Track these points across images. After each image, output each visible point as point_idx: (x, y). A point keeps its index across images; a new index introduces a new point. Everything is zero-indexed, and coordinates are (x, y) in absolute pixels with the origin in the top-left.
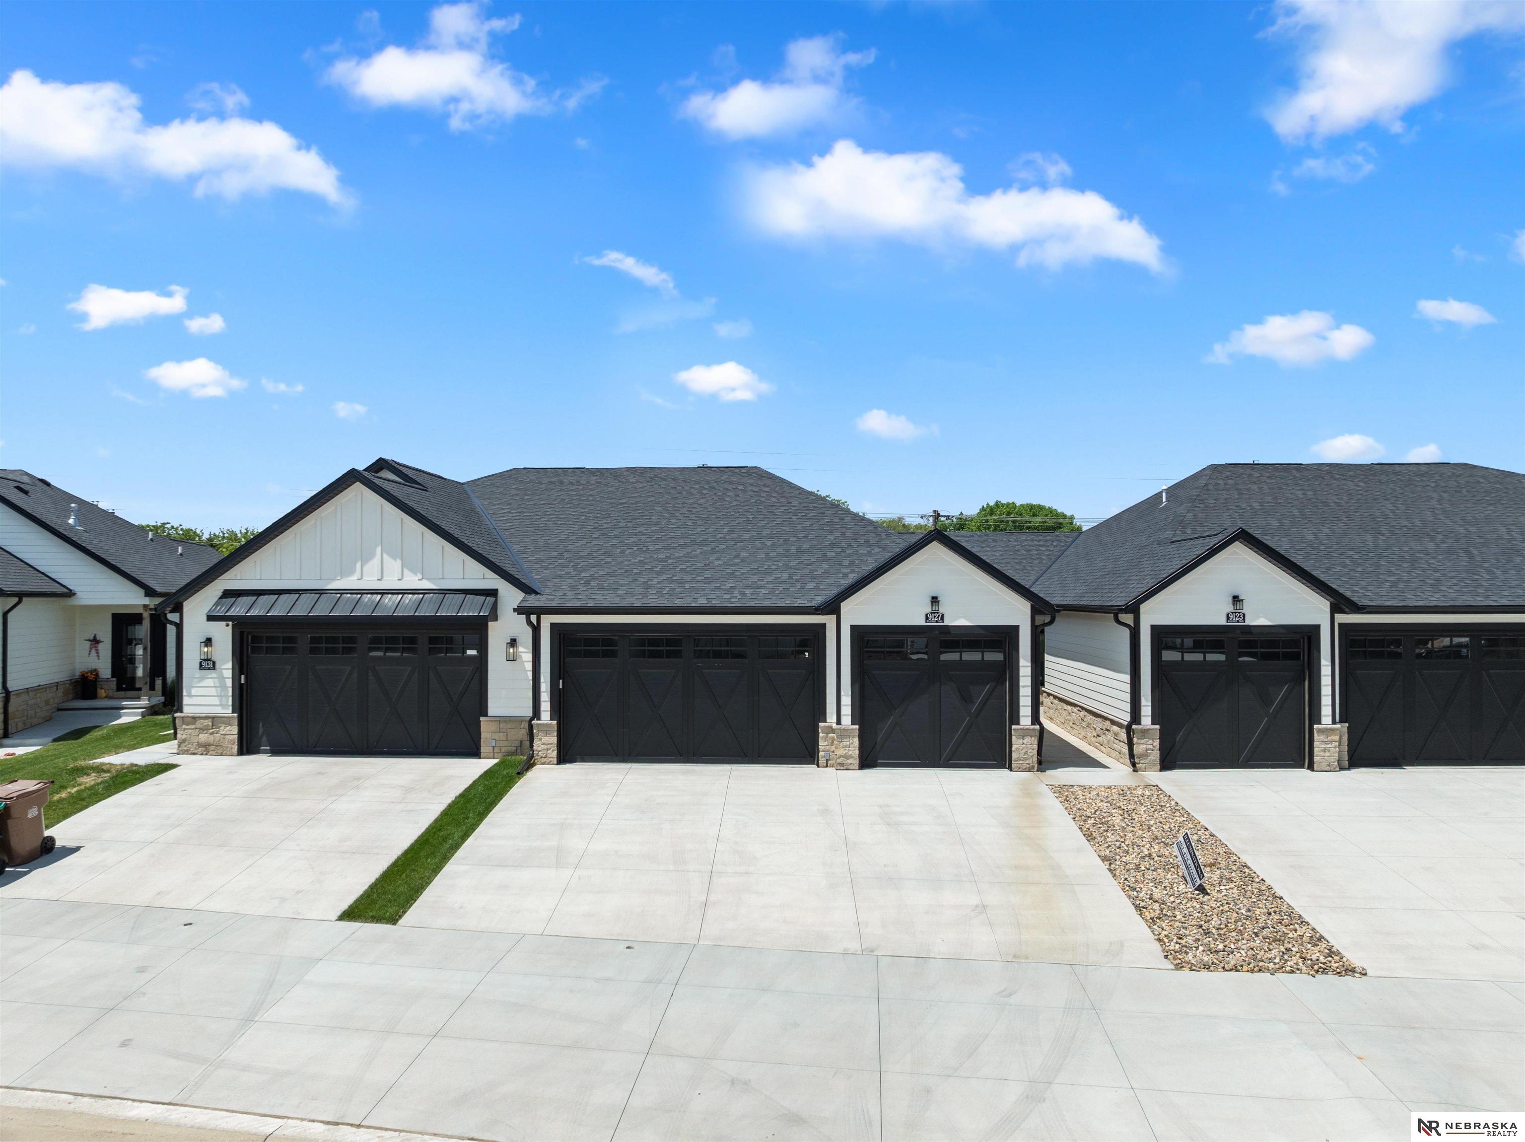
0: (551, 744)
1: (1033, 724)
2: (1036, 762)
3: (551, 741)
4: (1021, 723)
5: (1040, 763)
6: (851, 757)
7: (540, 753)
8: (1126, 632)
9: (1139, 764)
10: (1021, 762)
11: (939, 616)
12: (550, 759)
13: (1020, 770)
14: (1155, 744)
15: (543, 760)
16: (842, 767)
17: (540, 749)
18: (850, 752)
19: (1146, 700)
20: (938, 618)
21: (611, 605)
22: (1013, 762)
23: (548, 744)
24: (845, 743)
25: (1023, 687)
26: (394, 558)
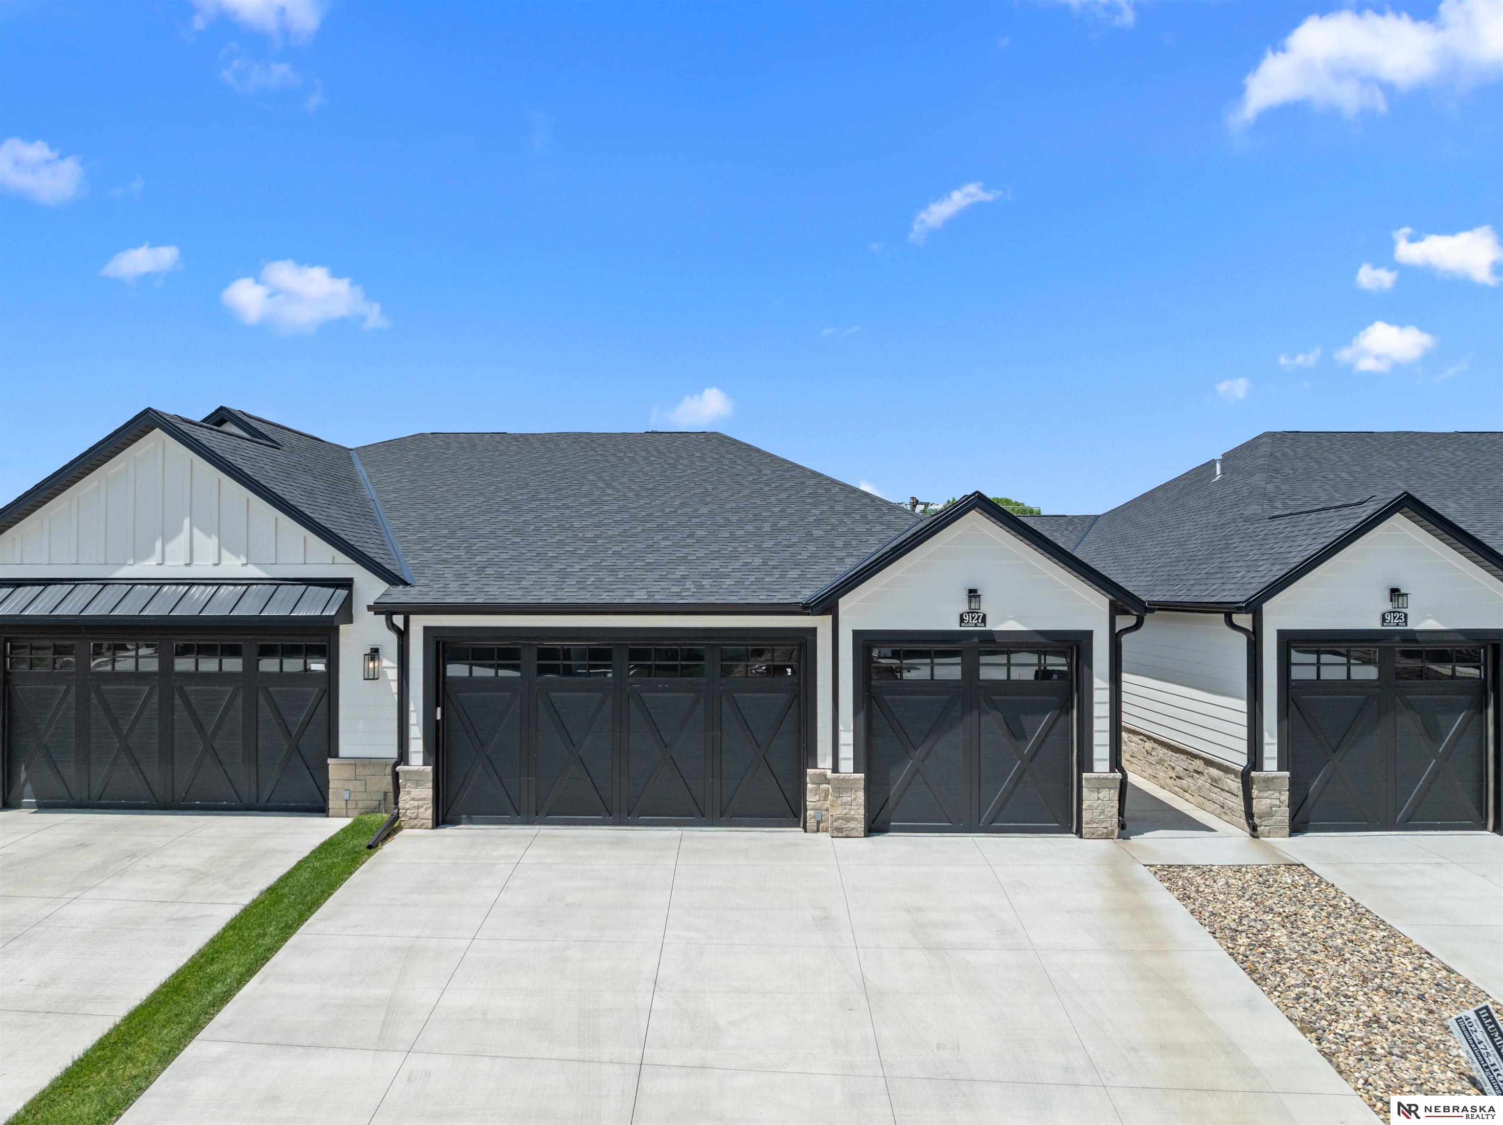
0: (424, 799)
1: (1112, 770)
2: (1116, 825)
3: (423, 796)
4: (1096, 769)
5: (1122, 826)
6: (853, 819)
7: (408, 812)
8: (1241, 640)
9: (1260, 826)
10: (1095, 825)
11: (979, 617)
12: (422, 821)
13: (1094, 836)
14: (1282, 798)
15: (413, 822)
16: (840, 833)
17: (408, 806)
18: (852, 812)
19: (1271, 736)
20: (978, 619)
21: (509, 601)
22: (1084, 826)
23: (419, 800)
24: (844, 799)
25: (1099, 718)
26: (209, 535)
